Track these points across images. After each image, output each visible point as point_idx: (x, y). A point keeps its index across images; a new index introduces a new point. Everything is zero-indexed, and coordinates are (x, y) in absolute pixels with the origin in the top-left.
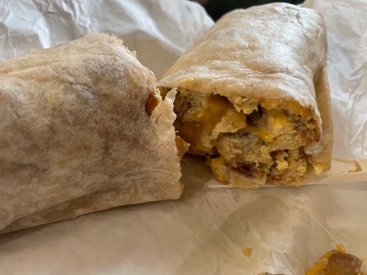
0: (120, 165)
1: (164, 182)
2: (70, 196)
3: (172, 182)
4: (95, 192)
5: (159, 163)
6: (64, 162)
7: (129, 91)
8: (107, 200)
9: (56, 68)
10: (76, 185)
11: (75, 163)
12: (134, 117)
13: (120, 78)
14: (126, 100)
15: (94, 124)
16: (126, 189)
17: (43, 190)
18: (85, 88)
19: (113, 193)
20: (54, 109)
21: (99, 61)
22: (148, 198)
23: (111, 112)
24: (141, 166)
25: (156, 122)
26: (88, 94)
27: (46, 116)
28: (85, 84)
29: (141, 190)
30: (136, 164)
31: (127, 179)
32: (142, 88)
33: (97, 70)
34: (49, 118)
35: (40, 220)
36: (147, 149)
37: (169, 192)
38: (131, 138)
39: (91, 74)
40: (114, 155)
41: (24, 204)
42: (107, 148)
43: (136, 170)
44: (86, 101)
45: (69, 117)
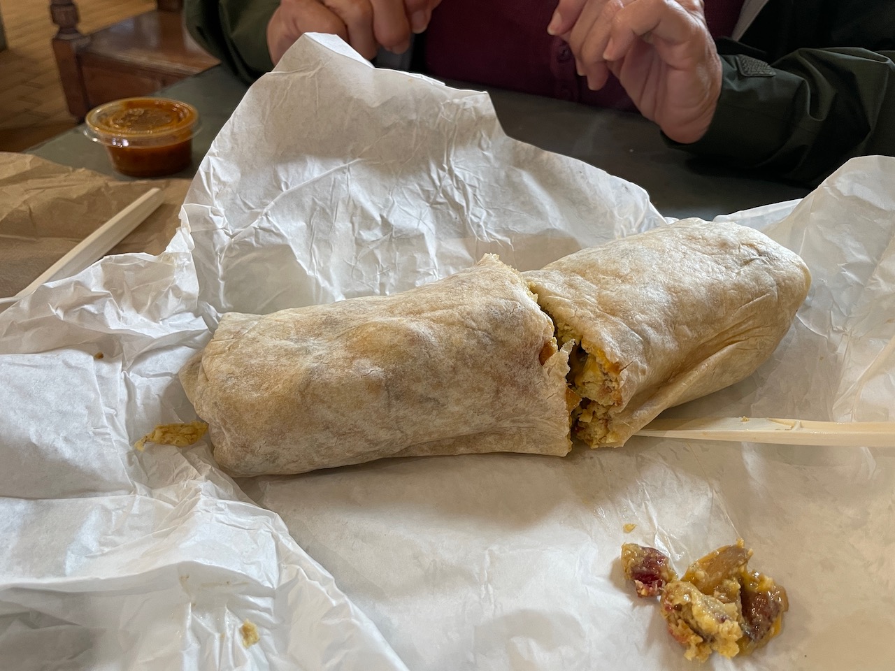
0: (508, 410)
1: (550, 435)
2: (458, 432)
3: (559, 437)
4: (480, 433)
5: (547, 415)
6: (460, 400)
7: (525, 339)
8: (490, 443)
9: (462, 313)
10: (466, 422)
11: (468, 402)
12: (526, 365)
13: (518, 325)
14: (521, 348)
15: (489, 369)
16: (510, 435)
17: (438, 422)
18: (486, 334)
19: (497, 437)
20: (458, 352)
21: (500, 307)
22: (531, 449)
23: (506, 358)
24: (528, 414)
25: (548, 373)
26: (486, 340)
27: (451, 358)
28: (485, 331)
29: (525, 440)
30: (523, 411)
31: (512, 425)
32: (538, 336)
33: (497, 317)
34: (453, 361)
35: (427, 451)
36: (536, 398)
37: (555, 447)
38: (521, 385)
39: (492, 320)
40: (504, 399)
41: (421, 433)
42: (498, 392)
43: (523, 417)
44: (484, 347)
45: (469, 360)
